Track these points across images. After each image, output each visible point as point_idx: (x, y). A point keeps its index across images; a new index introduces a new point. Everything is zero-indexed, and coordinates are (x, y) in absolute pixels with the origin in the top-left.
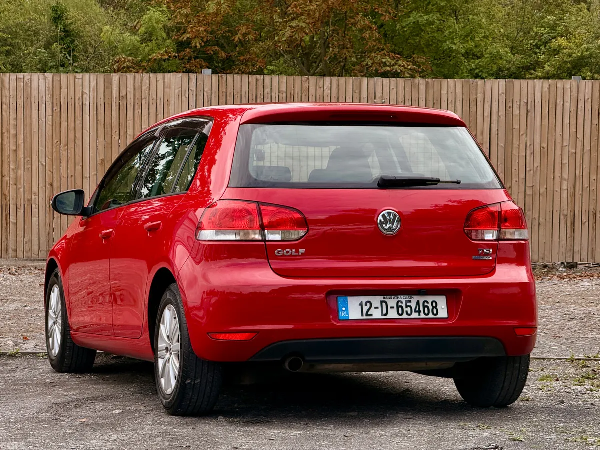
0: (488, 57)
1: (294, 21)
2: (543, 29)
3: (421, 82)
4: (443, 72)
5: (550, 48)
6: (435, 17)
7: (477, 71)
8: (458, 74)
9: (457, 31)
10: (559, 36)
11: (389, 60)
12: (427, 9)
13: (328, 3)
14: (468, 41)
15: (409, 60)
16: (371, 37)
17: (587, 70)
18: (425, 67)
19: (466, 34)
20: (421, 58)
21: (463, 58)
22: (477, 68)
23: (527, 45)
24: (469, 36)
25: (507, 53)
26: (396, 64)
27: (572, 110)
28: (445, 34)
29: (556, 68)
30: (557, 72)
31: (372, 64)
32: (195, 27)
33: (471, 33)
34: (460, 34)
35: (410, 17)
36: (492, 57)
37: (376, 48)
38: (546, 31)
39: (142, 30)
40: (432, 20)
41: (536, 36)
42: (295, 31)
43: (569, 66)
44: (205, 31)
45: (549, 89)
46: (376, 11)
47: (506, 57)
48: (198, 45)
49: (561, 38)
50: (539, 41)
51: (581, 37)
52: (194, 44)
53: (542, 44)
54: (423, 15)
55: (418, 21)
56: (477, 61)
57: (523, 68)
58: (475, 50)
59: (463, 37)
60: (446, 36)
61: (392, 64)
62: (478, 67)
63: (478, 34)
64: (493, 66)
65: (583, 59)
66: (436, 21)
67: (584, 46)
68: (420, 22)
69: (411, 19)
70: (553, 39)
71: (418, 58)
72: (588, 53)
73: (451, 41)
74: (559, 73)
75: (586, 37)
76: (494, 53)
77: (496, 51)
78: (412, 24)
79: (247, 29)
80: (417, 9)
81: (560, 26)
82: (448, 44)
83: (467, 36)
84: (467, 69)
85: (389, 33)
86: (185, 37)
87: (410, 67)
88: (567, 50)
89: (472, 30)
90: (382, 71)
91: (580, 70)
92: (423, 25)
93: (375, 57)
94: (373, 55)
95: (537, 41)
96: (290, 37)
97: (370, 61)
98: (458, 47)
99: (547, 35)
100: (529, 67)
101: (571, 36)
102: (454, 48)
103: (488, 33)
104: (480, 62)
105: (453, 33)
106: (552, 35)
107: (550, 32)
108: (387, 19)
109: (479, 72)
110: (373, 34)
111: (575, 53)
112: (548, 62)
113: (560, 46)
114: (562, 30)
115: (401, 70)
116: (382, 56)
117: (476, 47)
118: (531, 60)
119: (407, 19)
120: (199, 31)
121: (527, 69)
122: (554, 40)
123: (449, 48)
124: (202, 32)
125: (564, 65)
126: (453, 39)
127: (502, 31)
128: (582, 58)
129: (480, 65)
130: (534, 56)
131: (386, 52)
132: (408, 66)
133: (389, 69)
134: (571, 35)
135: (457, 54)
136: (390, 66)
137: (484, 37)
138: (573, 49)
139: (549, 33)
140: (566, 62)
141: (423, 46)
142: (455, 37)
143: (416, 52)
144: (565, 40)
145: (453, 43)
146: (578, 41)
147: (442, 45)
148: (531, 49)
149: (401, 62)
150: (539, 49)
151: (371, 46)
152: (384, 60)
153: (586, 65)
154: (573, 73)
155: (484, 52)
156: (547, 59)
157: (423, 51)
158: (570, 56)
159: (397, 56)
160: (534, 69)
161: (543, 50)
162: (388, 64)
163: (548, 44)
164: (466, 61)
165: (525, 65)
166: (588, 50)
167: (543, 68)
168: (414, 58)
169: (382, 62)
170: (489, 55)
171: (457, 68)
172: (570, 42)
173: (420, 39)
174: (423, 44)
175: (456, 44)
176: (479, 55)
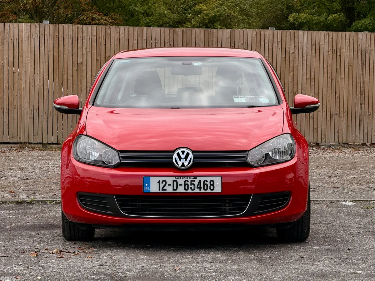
3: (179, 30)
4: (129, 24)
5: (194, 10)
7: (150, 24)
10: (199, 3)
11: (97, 16)
14: (144, 5)
15: (109, 16)
16: (85, 1)
17: (218, 24)
18: (119, 21)
20: (116, 15)
22: (150, 22)
23: (179, 8)
24: (145, 2)
25: (169, 13)
26: (101, 19)
27: (270, 48)
28: (130, 0)
30: (199, 25)
31: (86, 19)
36: (160, 15)
37: (88, 9)
41: (184, 3)
43: (207, 21)
45: (256, 35)
47: (168, 15)
49: (201, 4)
50: (187, 5)
51: (214, 3)
53: (188, 7)
56: (150, 17)
58: (148, 11)
59: (141, 2)
60: (130, 2)
61: (99, 19)
62: (151, 21)
64: (160, 21)
67: (216, 9)
70: (196, 4)
71: (114, 15)
72: (219, 13)
73: (134, 4)
74: (201, 26)
75: (216, 4)
77: (162, 12)
82: (132, 7)
83: (143, 2)
84: (144, 22)
87: (110, 21)
88: (206, 12)
90: (93, 23)
91: (213, 24)
93: (88, 14)
94: (87, 13)
95: (185, 5)
97: (85, 17)
98: (139, 8)
99: (192, 2)
100: (181, 21)
101: (207, 3)
103: (155, 1)
104: (152, 18)
106: (195, 2)
109: (152, 25)
111: (210, 14)
112: (193, 19)
113: (200, 9)
115: (105, 23)
116: (92, 13)
117: (148, 9)
118: (182, 18)
121: (180, 23)
123: (134, 9)
125: (203, 20)
128: (215, 16)
129: (152, 20)
130: (184, 15)
131: (94, 11)
132: (109, 20)
134: (206, 2)
135: (138, 13)
136: (98, 20)
137: (153, 3)
138: (209, 11)
140: (204, 19)
141: (115, 8)
142: (136, 3)
143: (111, 11)
144: (203, 5)
145: (135, 6)
146: (211, 6)
147: (129, 7)
148: (181, 11)
149: (104, 18)
150: (187, 11)
151: (83, 7)
152: (94, 16)
153: (217, 21)
154: (209, 26)
155: (153, 12)
156: (193, 17)
157: (115, 11)
158: (207, 15)
159: (100, 13)
160: (185, 23)
161: (190, 11)
162: (97, 19)
163: (193, 7)
164: (143, 17)
165: (178, 21)
166: (218, 11)
167: (191, 22)
168: (112, 15)
169: (93, 17)
170: (157, 14)
171: (137, 22)
172: (207, 7)
173: (113, 3)
174: (115, 6)
175: (137, 7)
176: (150, 14)
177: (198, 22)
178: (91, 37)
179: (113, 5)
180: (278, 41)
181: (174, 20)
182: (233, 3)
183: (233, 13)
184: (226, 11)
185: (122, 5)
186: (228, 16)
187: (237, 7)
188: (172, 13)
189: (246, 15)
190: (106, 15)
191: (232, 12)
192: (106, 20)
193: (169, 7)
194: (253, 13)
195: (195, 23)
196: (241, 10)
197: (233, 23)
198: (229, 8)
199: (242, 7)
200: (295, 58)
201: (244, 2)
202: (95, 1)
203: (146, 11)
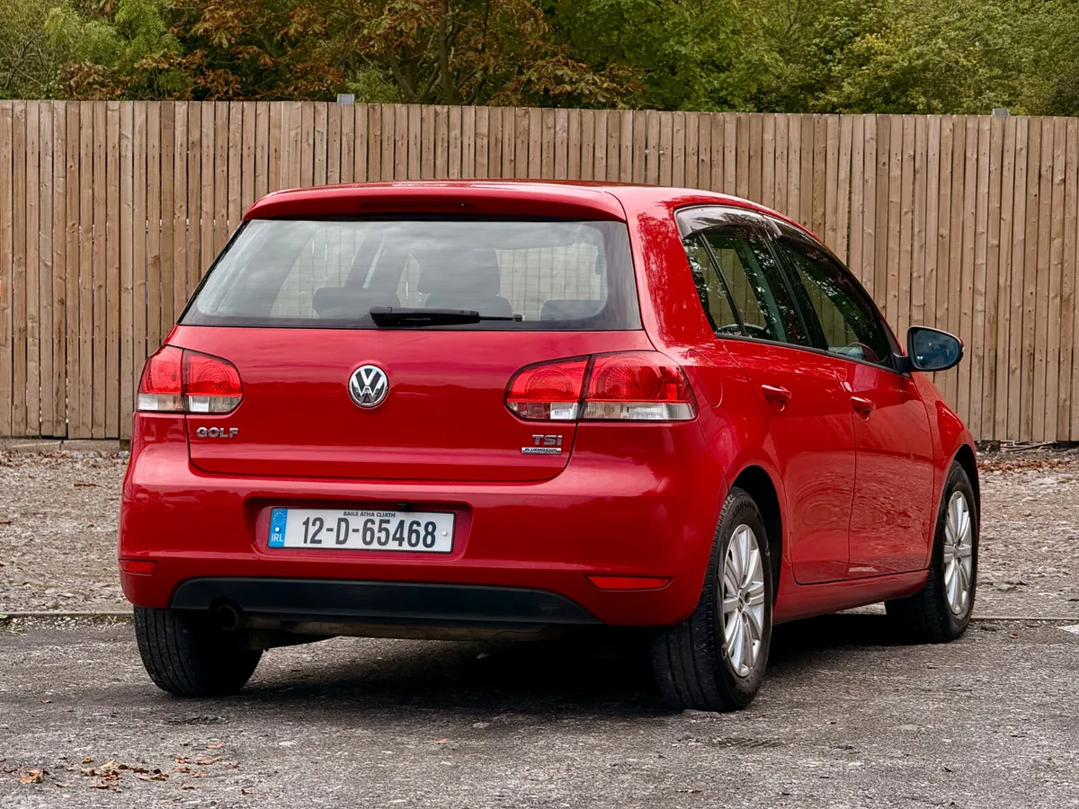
0: (743, 69)
2: (837, 18)
3: (727, 119)
4: (661, 94)
5: (852, 53)
7: (723, 93)
8: (689, 99)
9: (687, 21)
10: (866, 32)
11: (569, 72)
14: (706, 39)
15: (603, 73)
16: (534, 31)
17: (917, 92)
18: (631, 85)
19: (702, 26)
20: (623, 69)
21: (699, 70)
22: (722, 89)
23: (808, 46)
24: (707, 31)
25: (777, 61)
26: (580, 80)
27: (993, 168)
28: (666, 27)
29: (863, 87)
30: (866, 94)
31: (538, 79)
32: (217, 9)
33: (712, 25)
34: (692, 26)
36: (749, 68)
37: (543, 50)
38: (843, 22)
39: (121, 16)
41: (824, 32)
42: (398, 19)
43: (887, 85)
44: (236, 16)
45: (953, 131)
47: (774, 67)
48: (225, 42)
49: (871, 35)
50: (831, 39)
51: (907, 33)
52: (217, 40)
53: (836, 44)
56: (722, 75)
57: (802, 88)
58: (717, 56)
59: (697, 32)
60: (666, 30)
62: (725, 85)
63: (723, 25)
64: (751, 83)
65: (911, 73)
67: (913, 49)
68: (622, 4)
70: (857, 36)
71: (619, 70)
72: (921, 61)
73: (676, 38)
74: (868, 97)
75: (915, 33)
76: (753, 61)
77: (756, 58)
78: (607, 7)
79: (310, 14)
81: (867, 14)
82: (671, 46)
83: (704, 30)
84: (706, 89)
85: (564, 23)
86: (199, 28)
87: (605, 85)
88: (884, 56)
89: (713, 19)
90: (557, 92)
91: (904, 92)
92: (627, 11)
93: (544, 66)
94: (540, 62)
95: (827, 39)
96: (390, 28)
97: (535, 74)
98: (690, 49)
99: (845, 29)
100: (813, 86)
101: (888, 31)
102: (683, 52)
103: (739, 26)
104: (728, 77)
105: (681, 24)
106: (852, 29)
107: (850, 22)
109: (727, 95)
110: (538, 25)
111: (896, 62)
112: (847, 77)
113: (869, 49)
114: (871, 19)
115: (590, 91)
116: (555, 64)
117: (719, 50)
118: (817, 74)
120: (224, 18)
121: (810, 89)
122: (859, 39)
123: (674, 52)
124: (230, 19)
125: (875, 82)
126: (680, 35)
127: (765, 20)
128: (910, 70)
129: (729, 83)
130: (821, 66)
131: (561, 59)
132: (603, 83)
133: (568, 88)
134: (888, 28)
135: (687, 62)
136: (572, 83)
137: (733, 32)
138: (894, 54)
139: (848, 25)
140: (880, 78)
141: (624, 47)
142: (683, 33)
143: (612, 58)
144: (877, 39)
145: (680, 43)
146: (901, 40)
147: (661, 45)
148: (815, 54)
149: (589, 77)
150: (831, 53)
151: (532, 47)
152: (559, 73)
153: (916, 82)
154: (893, 97)
155: (733, 59)
156: (847, 72)
157: (624, 57)
158: (888, 67)
159: (580, 64)
160: (823, 90)
161: (839, 55)
162: (567, 79)
163: (847, 45)
164: (702, 74)
165: (806, 83)
166: (920, 56)
167: (840, 88)
168: (612, 69)
169: (556, 75)
170: (743, 65)
171: (686, 87)
172: (887, 42)
173: (618, 35)
174: (623, 43)
175: (686, 45)
176: (724, 64)
177: (860, 88)
178: (472, 139)
179: (619, 41)
180: (1018, 147)
181: (793, 81)
182: (964, 30)
183: (963, 61)
184: (943, 54)
185: (644, 38)
186: (949, 69)
187: (977, 44)
188: (787, 62)
189: (1005, 67)
190: (597, 68)
191: (962, 55)
192: (595, 83)
193: (781, 42)
194: (1024, 60)
195: (852, 90)
196: (988, 52)
197: (962, 89)
198: (954, 44)
199: (990, 43)
200: (1067, 198)
201: (997, 28)
202: (566, 28)
203: (711, 56)
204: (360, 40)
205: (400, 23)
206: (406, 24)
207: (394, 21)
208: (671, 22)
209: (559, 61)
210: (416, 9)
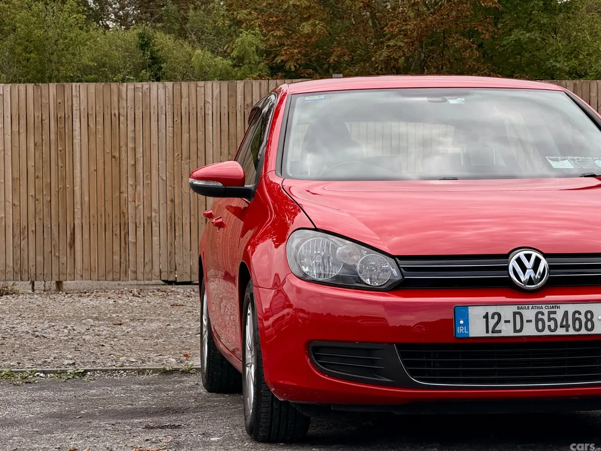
0: (593, 75)
1: (392, 40)
6: (536, 35)
9: (560, 49)
12: (527, 26)
13: (427, 22)
14: (571, 59)
16: (470, 57)
19: (569, 51)
21: (567, 77)
24: (573, 53)
28: (548, 52)
32: (289, 49)
33: (575, 50)
34: (563, 51)
35: (511, 35)
36: (597, 75)
37: (476, 68)
39: (235, 53)
40: (534, 38)
42: (392, 51)
44: (300, 52)
46: (476, 29)
48: (293, 67)
52: (288, 66)
54: (524, 32)
55: (520, 39)
58: (578, 69)
59: (566, 55)
60: (548, 54)
63: (582, 51)
66: (538, 39)
68: (522, 39)
69: (513, 36)
73: (554, 59)
78: (513, 42)
79: (342, 51)
80: (517, 27)
82: (551, 63)
83: (569, 54)
85: (488, 52)
86: (279, 60)
89: (575, 47)
92: (525, 43)
96: (387, 56)
98: (562, 64)
103: (591, 51)
105: (556, 50)
108: (487, 37)
110: (473, 53)
117: (580, 65)
119: (507, 37)
120: (292, 53)
123: (553, 66)
124: (296, 54)
126: (557, 57)
131: (487, 72)
135: (560, 72)
137: (588, 55)
141: (524, 65)
142: (558, 55)
145: (556, 61)
147: (545, 63)
151: (470, 66)
155: (588, 70)
157: (524, 71)
170: (593, 73)
173: (521, 59)
174: (524, 63)
175: (559, 62)
176: (583, 74)
179: (521, 61)
185: (535, 59)
202: (490, 55)
203: (575, 68)
204: (370, 64)
205: (393, 53)
206: (396, 54)
207: (390, 52)
208: (550, 49)
209: (485, 73)
210: (402, 45)
